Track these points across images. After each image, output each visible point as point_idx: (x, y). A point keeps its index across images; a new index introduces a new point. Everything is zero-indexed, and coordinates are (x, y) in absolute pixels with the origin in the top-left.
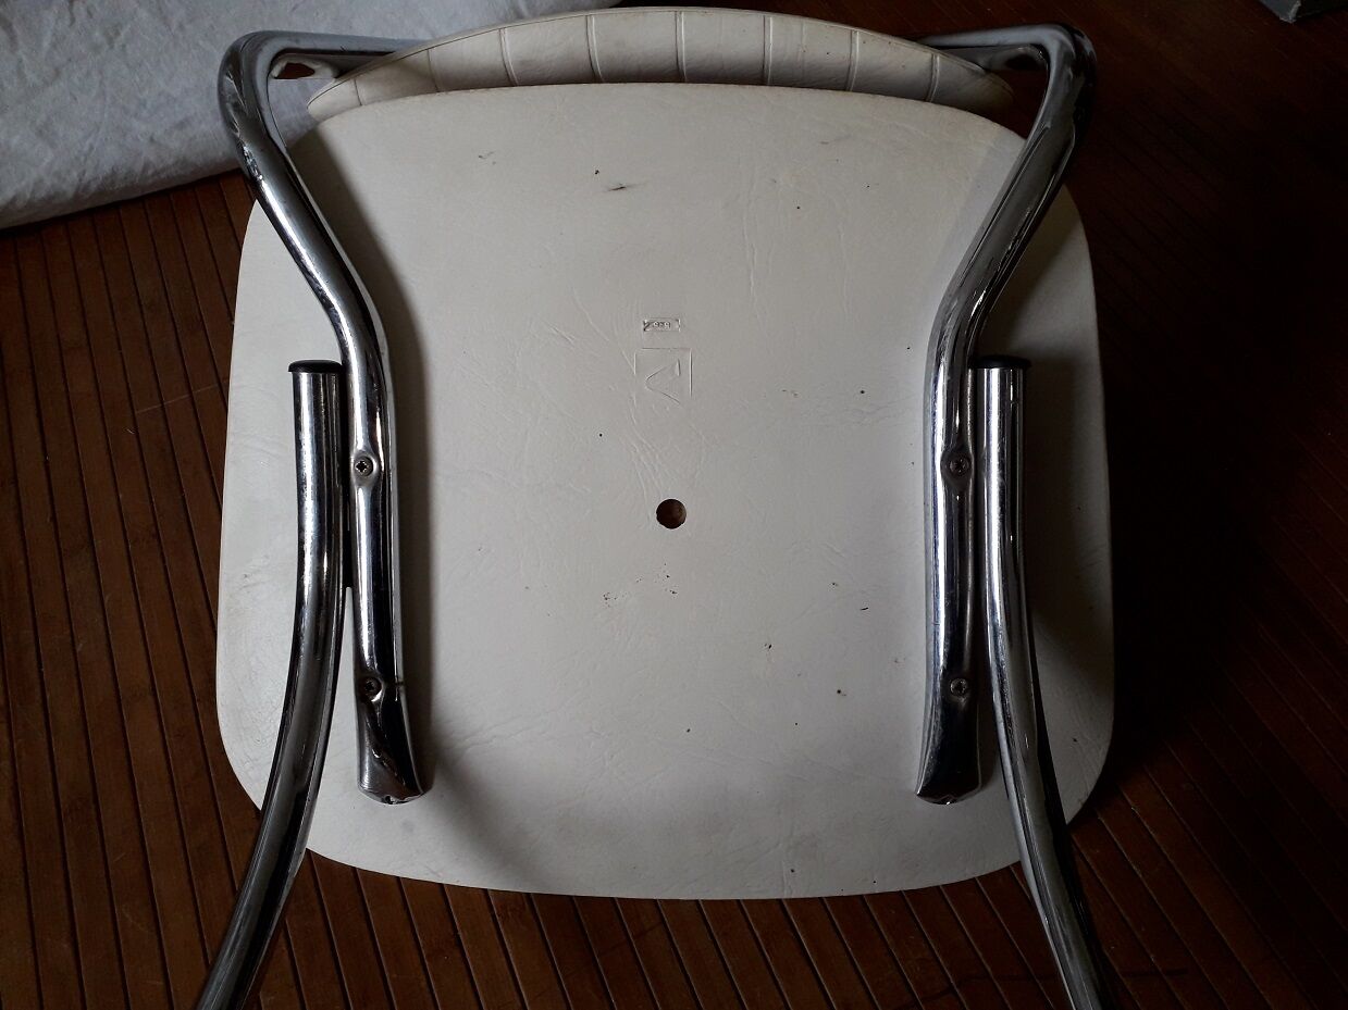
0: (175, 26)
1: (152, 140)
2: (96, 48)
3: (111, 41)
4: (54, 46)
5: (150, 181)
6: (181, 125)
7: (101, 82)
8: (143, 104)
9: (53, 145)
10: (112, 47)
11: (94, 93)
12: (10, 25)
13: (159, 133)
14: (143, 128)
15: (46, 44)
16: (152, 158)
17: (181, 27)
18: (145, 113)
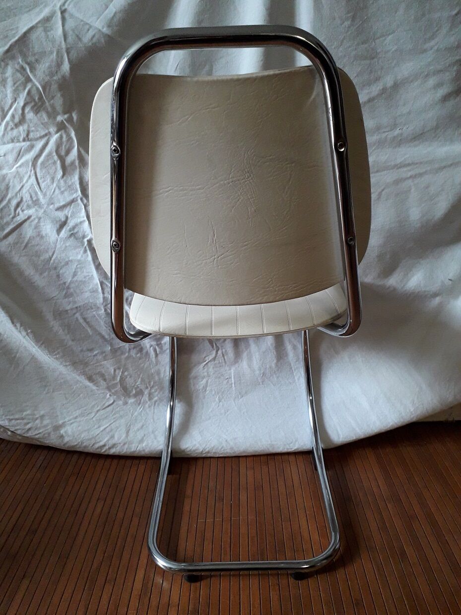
0: (242, 412)
1: (226, 441)
2: (221, 414)
3: (225, 413)
4: (212, 411)
5: (222, 452)
6: (235, 439)
7: (219, 423)
8: (227, 431)
9: (202, 436)
10: (225, 414)
11: (217, 425)
12: (204, 404)
13: (228, 440)
14: (225, 437)
15: (210, 411)
16: (224, 445)
17: (244, 413)
18: (227, 434)
